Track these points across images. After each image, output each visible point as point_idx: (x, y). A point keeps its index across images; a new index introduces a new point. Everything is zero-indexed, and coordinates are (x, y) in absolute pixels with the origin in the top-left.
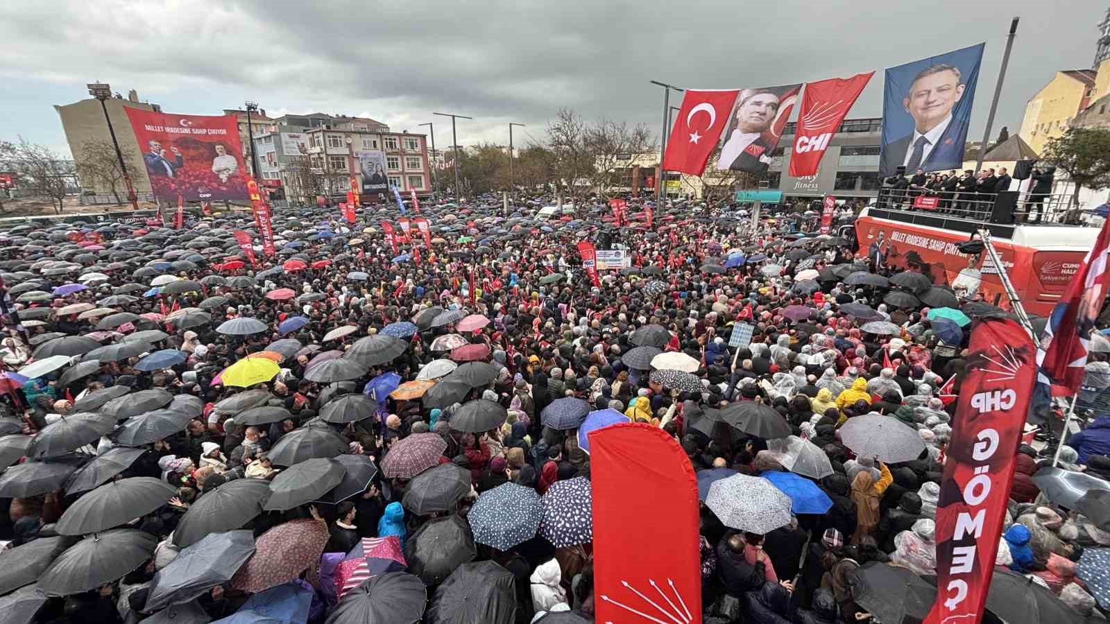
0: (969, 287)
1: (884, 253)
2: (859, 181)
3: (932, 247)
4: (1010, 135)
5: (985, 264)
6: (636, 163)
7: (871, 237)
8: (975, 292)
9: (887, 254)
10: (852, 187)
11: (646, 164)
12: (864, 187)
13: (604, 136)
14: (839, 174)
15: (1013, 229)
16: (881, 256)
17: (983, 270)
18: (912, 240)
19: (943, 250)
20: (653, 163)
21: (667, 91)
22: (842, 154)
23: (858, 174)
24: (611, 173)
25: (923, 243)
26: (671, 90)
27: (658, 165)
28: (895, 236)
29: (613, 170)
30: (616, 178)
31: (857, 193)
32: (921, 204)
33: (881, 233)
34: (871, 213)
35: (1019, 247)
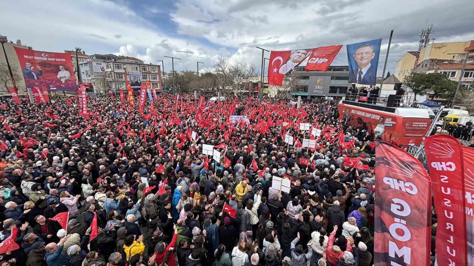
0: (380, 131)
1: (349, 117)
2: (338, 90)
3: (366, 116)
4: (391, 75)
5: (386, 122)
6: (251, 80)
7: (344, 112)
8: (382, 134)
9: (350, 118)
10: (335, 92)
11: (255, 81)
12: (340, 93)
13: (237, 69)
14: (330, 87)
15: (395, 109)
16: (348, 119)
17: (385, 125)
18: (359, 113)
19: (370, 117)
20: (257, 81)
21: (263, 52)
22: (331, 79)
23: (338, 87)
24: (241, 84)
25: (363, 114)
26: (264, 51)
27: (259, 82)
28: (353, 111)
29: (241, 83)
30: (242, 86)
31: (338, 94)
32: (362, 99)
33: (347, 110)
34: (344, 102)
35: (397, 116)
